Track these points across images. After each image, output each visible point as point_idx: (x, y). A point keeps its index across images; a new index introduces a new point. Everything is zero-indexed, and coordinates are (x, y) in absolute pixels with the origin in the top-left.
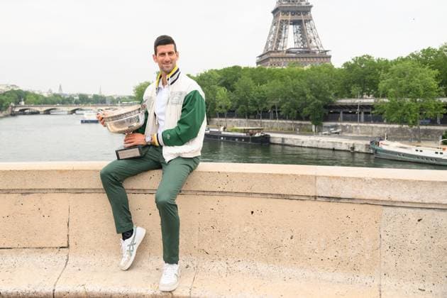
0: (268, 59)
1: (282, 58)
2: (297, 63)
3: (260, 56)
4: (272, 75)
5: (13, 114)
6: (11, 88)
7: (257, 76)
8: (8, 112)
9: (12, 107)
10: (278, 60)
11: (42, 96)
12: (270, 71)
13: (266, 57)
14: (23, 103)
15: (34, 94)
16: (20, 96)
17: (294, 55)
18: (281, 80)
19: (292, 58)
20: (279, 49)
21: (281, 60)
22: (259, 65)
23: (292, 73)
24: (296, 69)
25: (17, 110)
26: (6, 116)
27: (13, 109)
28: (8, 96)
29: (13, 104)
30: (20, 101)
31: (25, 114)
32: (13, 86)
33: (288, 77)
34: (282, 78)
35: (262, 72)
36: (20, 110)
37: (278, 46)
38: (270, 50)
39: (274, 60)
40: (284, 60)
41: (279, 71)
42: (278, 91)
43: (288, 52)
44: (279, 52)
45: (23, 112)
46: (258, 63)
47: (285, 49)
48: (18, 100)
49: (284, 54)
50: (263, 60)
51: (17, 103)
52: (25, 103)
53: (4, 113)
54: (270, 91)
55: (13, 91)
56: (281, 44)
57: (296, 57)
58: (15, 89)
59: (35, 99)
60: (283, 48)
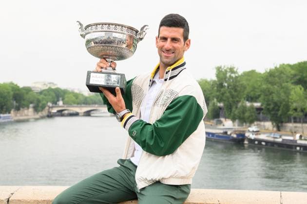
5: (50, 116)
6: (49, 86)
8: (45, 113)
9: (49, 107)
11: (82, 95)
14: (61, 103)
15: (73, 93)
16: (57, 95)
25: (54, 110)
26: (42, 118)
27: (51, 109)
28: (45, 95)
29: (50, 104)
30: (58, 101)
31: (63, 115)
32: (50, 83)
36: (58, 111)
45: (61, 113)
48: (56, 100)
51: (55, 103)
52: (63, 104)
53: (40, 114)
55: (50, 90)
58: (53, 87)
59: (74, 98)
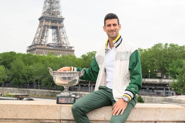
0: (34, 49)
1: (44, 49)
2: (54, 53)
3: (30, 47)
4: (37, 60)
7: (27, 59)
10: (41, 50)
12: (35, 57)
13: (34, 47)
17: (52, 48)
18: (43, 63)
19: (51, 49)
20: (42, 43)
21: (43, 50)
22: (28, 52)
23: (50, 59)
24: (53, 56)
33: (47, 61)
34: (43, 62)
35: (30, 57)
37: (41, 41)
38: (36, 43)
39: (39, 50)
40: (46, 51)
41: (41, 57)
42: (40, 70)
43: (48, 45)
44: (42, 45)
46: (27, 51)
47: (46, 43)
49: (45, 47)
50: (31, 49)
54: (35, 70)
56: (44, 40)
57: (53, 49)
60: (45, 42)
